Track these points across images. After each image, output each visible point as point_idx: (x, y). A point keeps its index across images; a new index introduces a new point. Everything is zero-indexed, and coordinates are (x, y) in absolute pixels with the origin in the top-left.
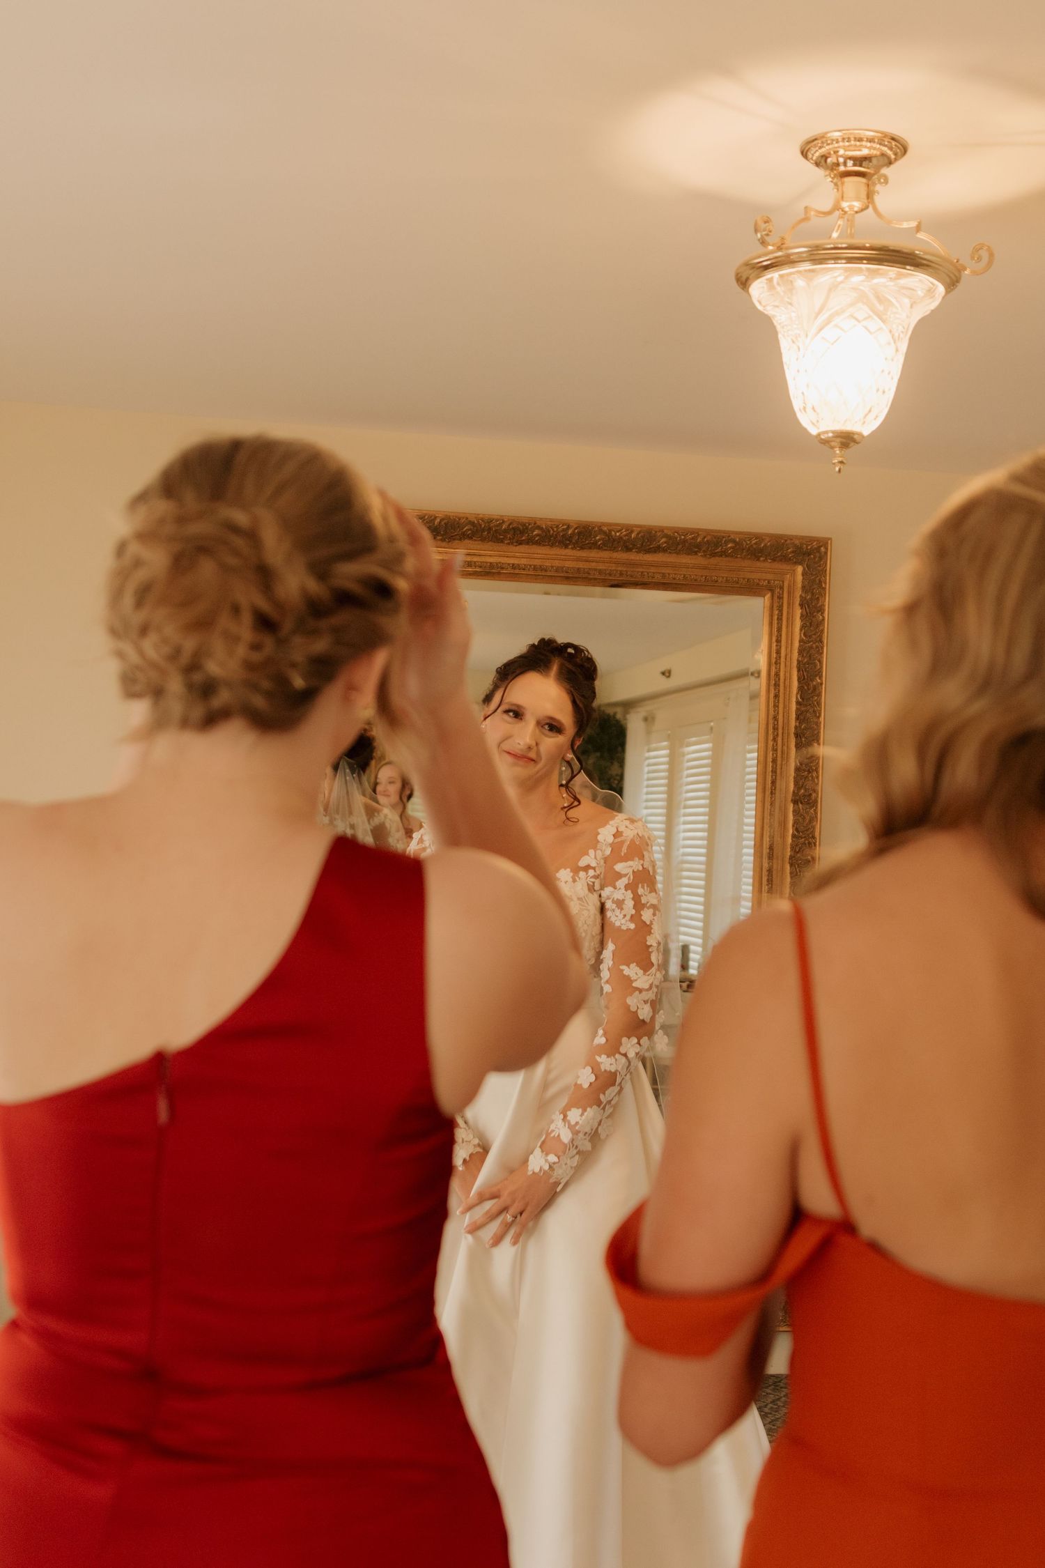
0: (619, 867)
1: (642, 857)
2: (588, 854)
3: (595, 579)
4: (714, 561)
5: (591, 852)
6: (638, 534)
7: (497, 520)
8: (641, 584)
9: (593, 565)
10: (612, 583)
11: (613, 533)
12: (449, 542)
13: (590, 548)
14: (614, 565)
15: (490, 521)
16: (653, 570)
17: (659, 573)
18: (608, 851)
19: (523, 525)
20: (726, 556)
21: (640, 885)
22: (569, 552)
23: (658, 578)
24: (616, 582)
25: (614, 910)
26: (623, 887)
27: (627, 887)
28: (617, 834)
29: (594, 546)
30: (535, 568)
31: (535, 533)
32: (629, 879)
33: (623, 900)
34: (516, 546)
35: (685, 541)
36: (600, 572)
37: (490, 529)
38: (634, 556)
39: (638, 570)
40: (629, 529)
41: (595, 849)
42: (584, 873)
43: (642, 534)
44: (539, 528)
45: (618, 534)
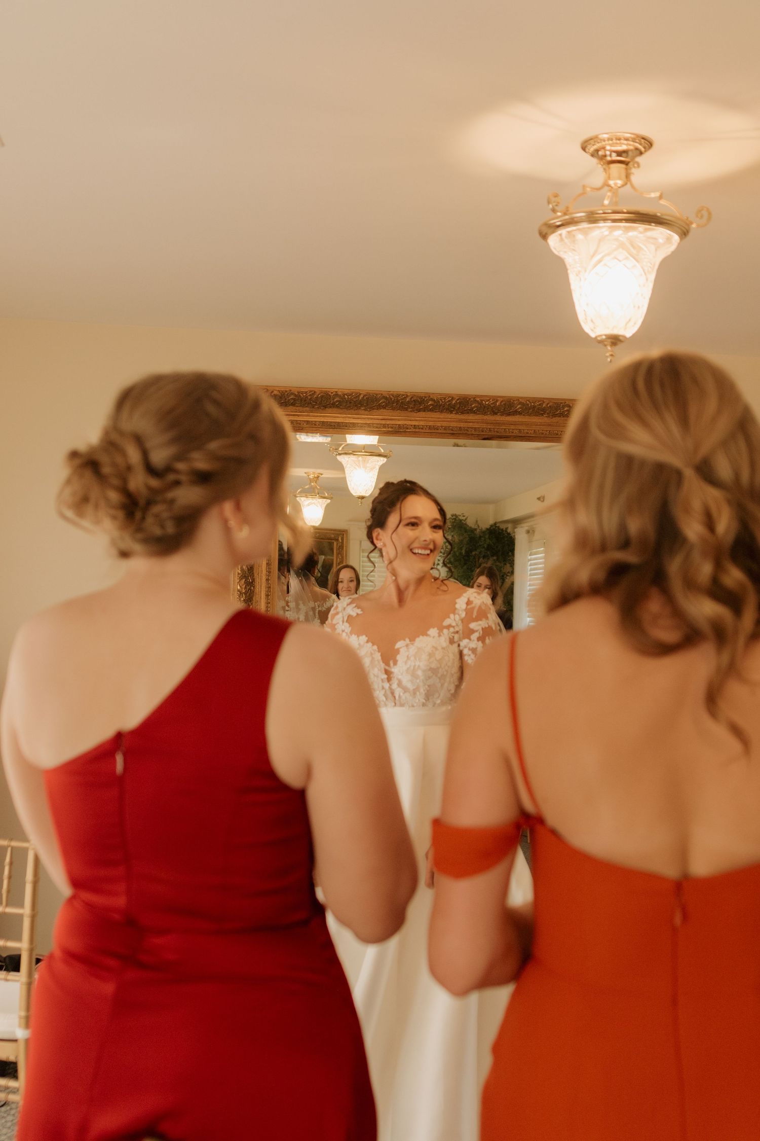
0: (473, 625)
1: (487, 618)
2: (449, 617)
3: (472, 434)
4: (555, 420)
5: (452, 616)
6: (501, 402)
7: (403, 395)
8: (505, 437)
9: (471, 425)
10: (484, 437)
11: (484, 402)
12: (370, 411)
13: (468, 413)
14: (485, 424)
15: (398, 396)
16: (512, 427)
17: (517, 429)
18: (463, 615)
19: (421, 398)
20: (563, 417)
21: (487, 638)
22: (453, 416)
23: (516, 433)
24: (487, 437)
25: (470, 655)
26: (476, 639)
27: (479, 639)
28: (469, 603)
29: (471, 411)
30: (430, 428)
31: (429, 403)
32: (480, 633)
33: (476, 648)
34: (416, 413)
35: (534, 407)
36: (475, 429)
37: (398, 401)
38: (498, 418)
39: (501, 428)
40: (495, 399)
41: (454, 614)
42: (447, 630)
43: (504, 402)
44: (432, 400)
45: (487, 403)
